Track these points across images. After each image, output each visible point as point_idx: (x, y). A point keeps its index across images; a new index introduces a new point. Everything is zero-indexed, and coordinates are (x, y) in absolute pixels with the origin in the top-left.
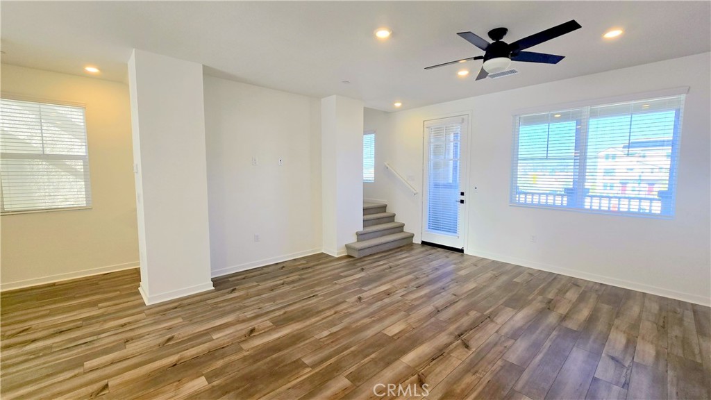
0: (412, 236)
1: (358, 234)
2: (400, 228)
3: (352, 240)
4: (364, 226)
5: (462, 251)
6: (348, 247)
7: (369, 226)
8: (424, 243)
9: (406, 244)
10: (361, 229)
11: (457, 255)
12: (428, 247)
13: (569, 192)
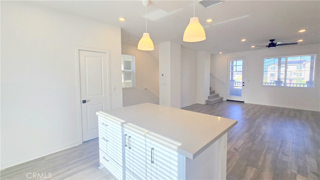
0: (222, 98)
1: (209, 97)
2: (218, 95)
3: (207, 99)
4: (210, 94)
5: (243, 102)
6: (206, 101)
7: (211, 94)
8: (227, 100)
9: (221, 101)
10: (209, 95)
11: (242, 104)
12: (229, 102)
13: (276, 82)
